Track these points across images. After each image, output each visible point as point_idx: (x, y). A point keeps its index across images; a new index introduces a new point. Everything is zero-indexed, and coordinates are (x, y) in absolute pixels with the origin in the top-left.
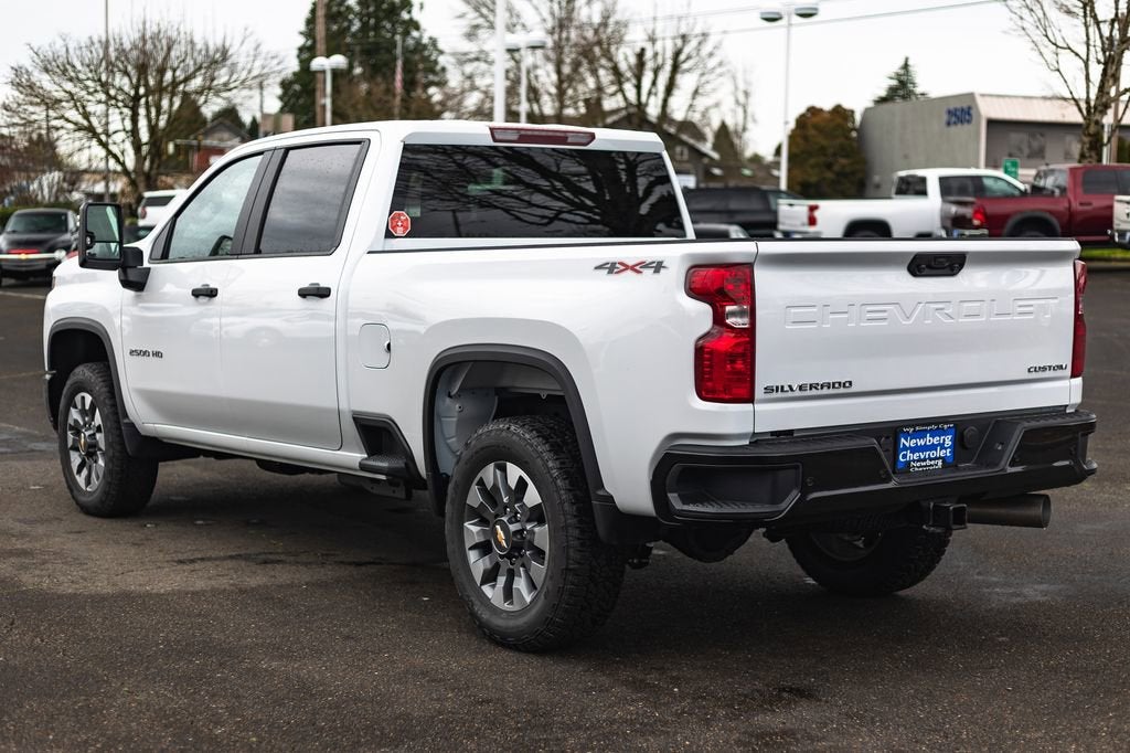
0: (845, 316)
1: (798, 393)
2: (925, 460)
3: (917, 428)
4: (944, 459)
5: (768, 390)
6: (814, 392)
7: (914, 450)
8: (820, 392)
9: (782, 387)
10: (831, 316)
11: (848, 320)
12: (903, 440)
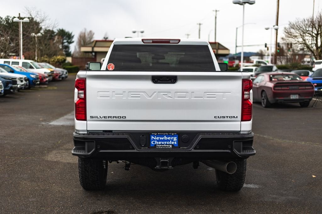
0: (122, 95)
1: (103, 119)
2: (164, 144)
3: (159, 134)
4: (173, 145)
5: (92, 117)
6: (110, 119)
7: (158, 141)
8: (112, 119)
9: (97, 117)
10: (116, 95)
11: (123, 97)
12: (152, 137)
